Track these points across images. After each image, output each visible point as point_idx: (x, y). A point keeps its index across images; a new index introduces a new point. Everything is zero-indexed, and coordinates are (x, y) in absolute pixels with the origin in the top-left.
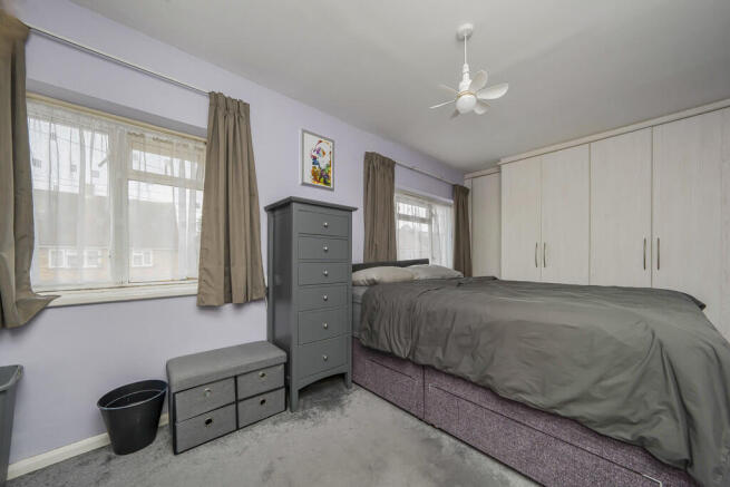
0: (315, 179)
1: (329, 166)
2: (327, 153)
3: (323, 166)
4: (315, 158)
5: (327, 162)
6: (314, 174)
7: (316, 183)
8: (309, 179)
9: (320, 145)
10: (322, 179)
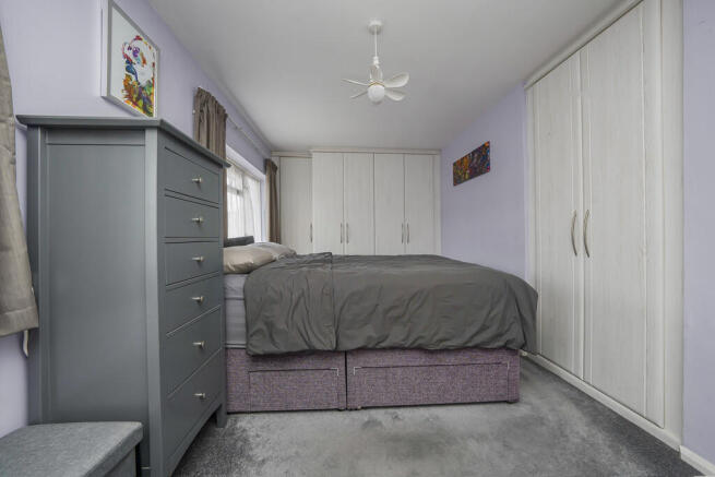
0: (129, 97)
1: (151, 84)
2: (149, 63)
3: (143, 81)
4: (129, 62)
5: (149, 76)
6: (128, 88)
7: (130, 105)
8: (119, 93)
9: (137, 44)
10: (141, 103)
